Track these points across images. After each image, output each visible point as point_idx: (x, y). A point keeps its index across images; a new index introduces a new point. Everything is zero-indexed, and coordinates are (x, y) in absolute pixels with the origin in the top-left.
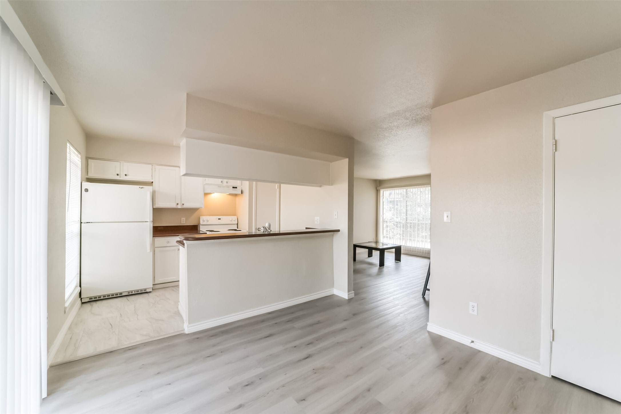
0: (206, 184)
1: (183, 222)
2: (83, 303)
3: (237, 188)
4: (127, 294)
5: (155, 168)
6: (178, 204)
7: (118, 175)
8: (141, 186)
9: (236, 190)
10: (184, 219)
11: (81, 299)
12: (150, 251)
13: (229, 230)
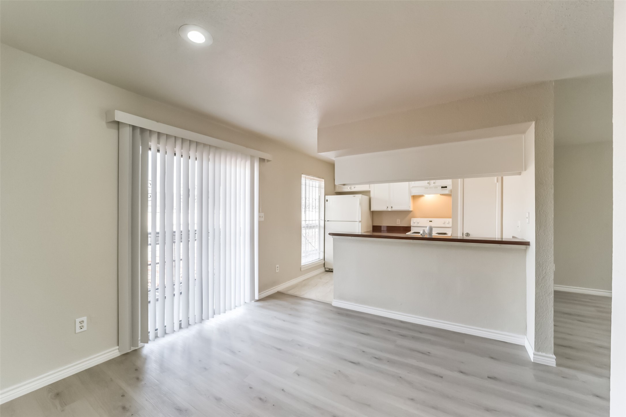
0: (413, 187)
1: (398, 223)
2: (326, 271)
3: (447, 187)
6: (388, 207)
7: (350, 188)
10: (399, 220)
11: (325, 268)
13: (437, 233)
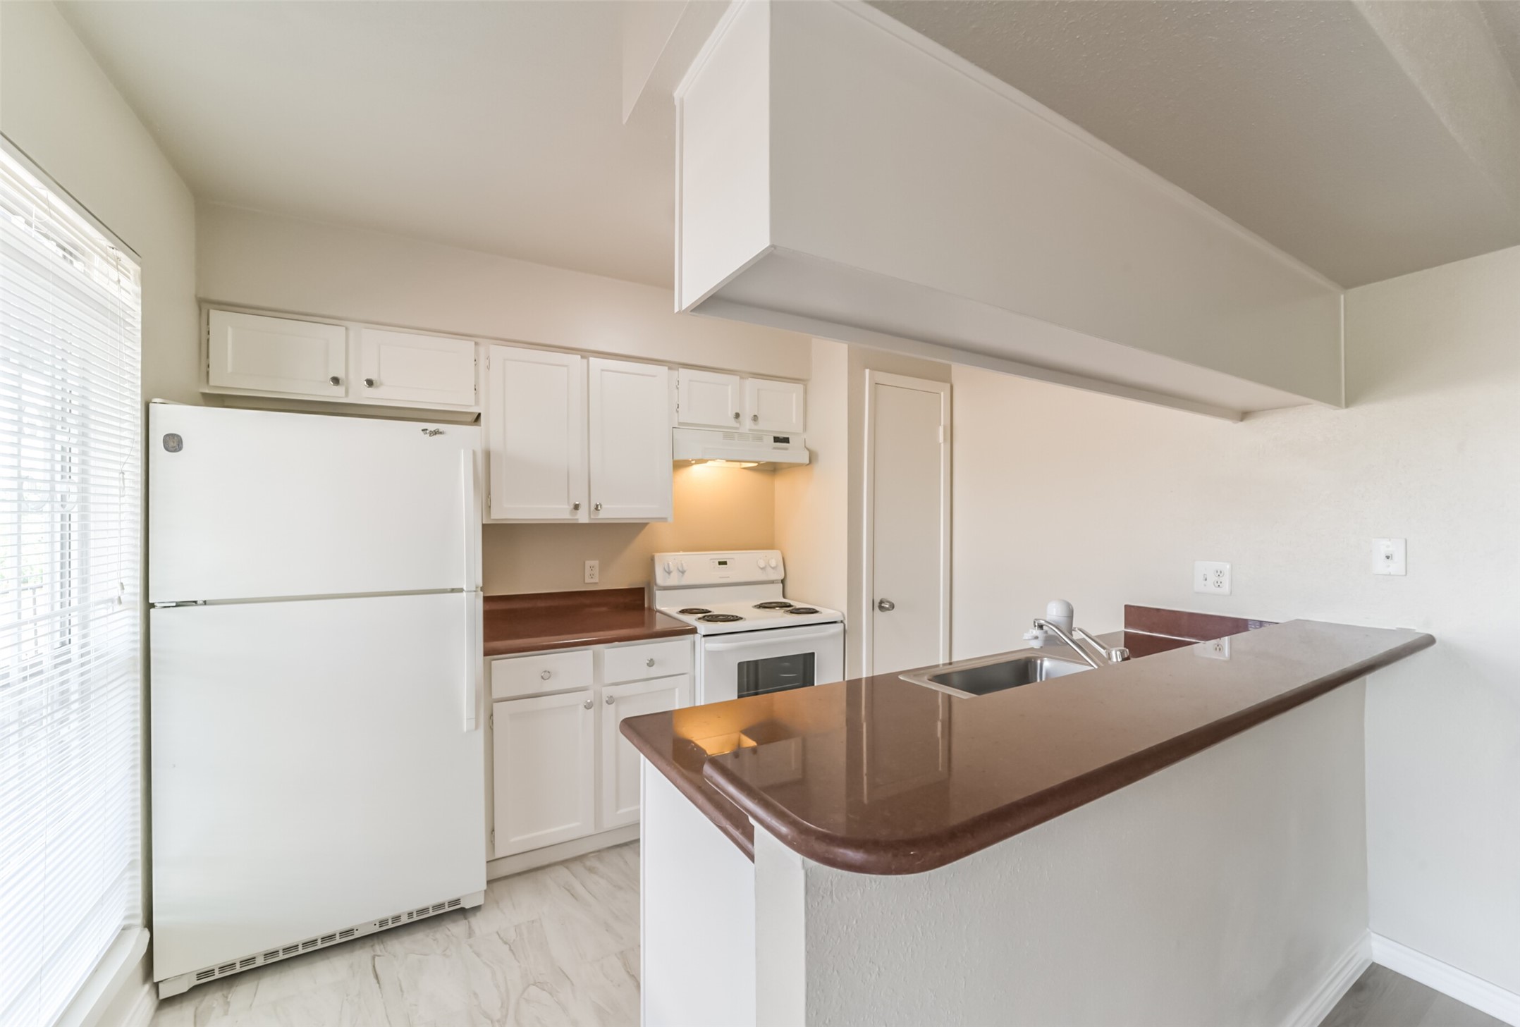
0: (680, 424)
1: (592, 576)
2: (165, 1003)
3: (794, 439)
4: (377, 929)
5: (488, 358)
6: (576, 507)
7: (336, 381)
8: (432, 427)
9: (786, 449)
10: (596, 563)
11: (154, 984)
12: (474, 727)
